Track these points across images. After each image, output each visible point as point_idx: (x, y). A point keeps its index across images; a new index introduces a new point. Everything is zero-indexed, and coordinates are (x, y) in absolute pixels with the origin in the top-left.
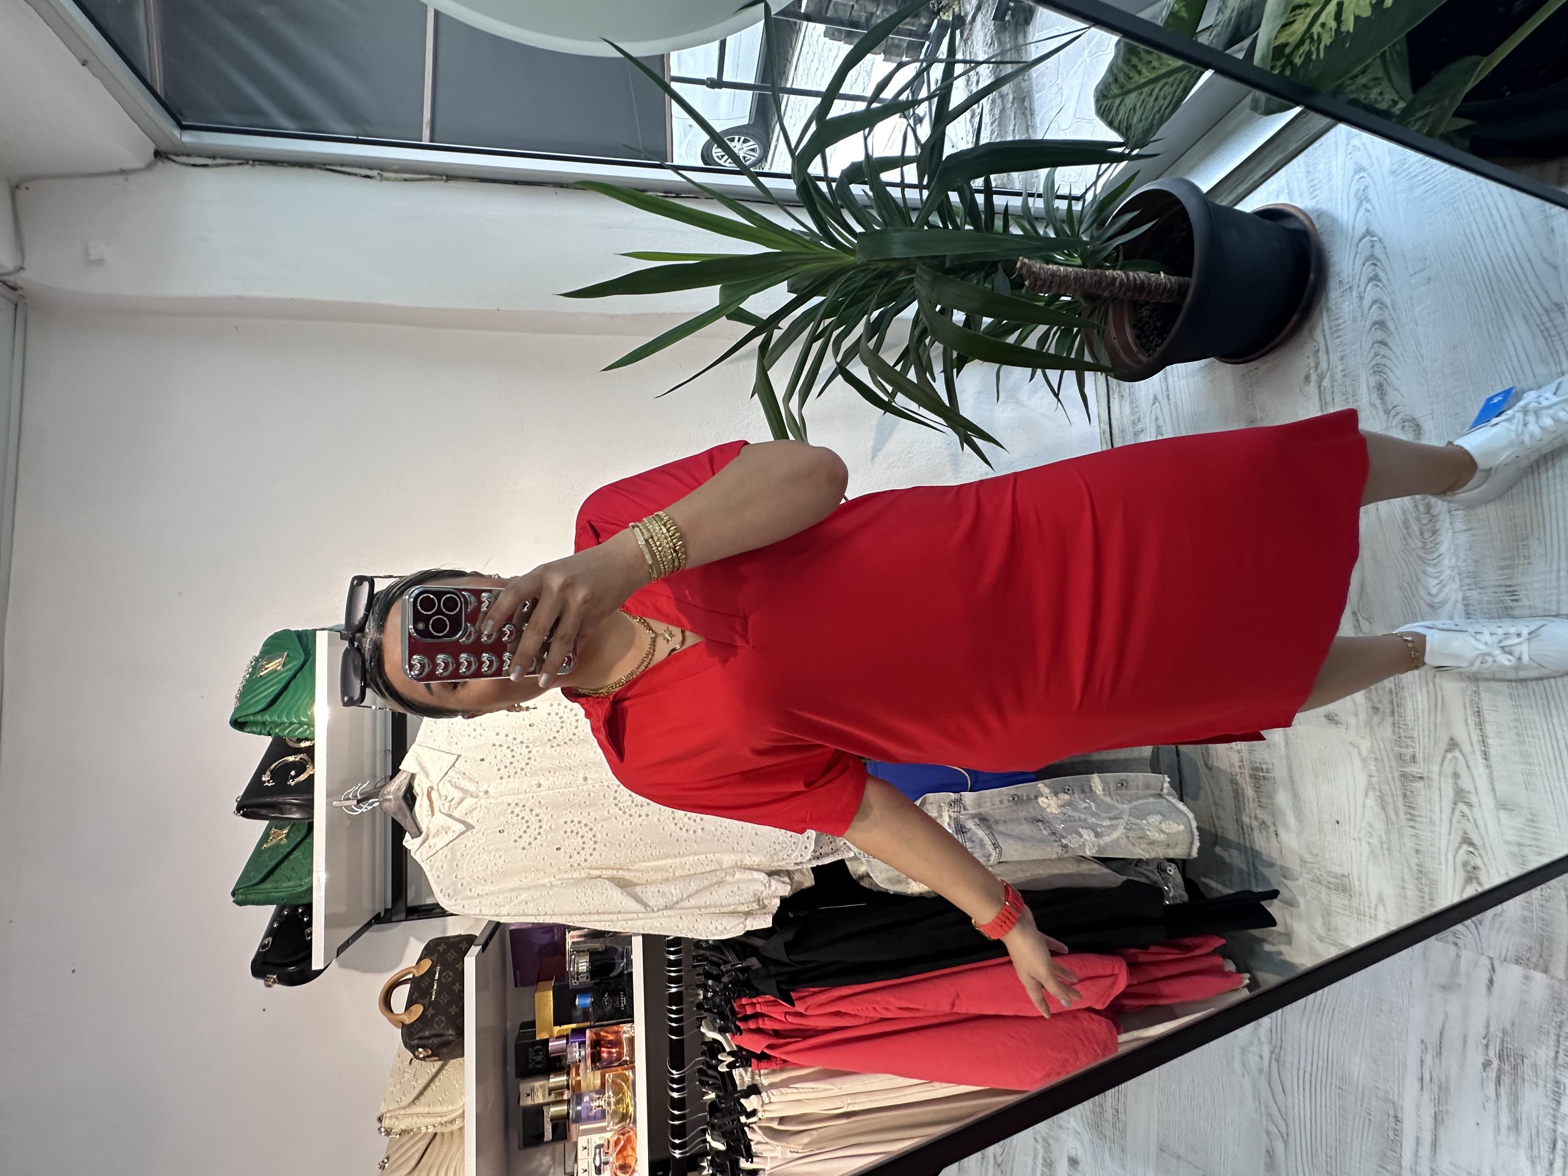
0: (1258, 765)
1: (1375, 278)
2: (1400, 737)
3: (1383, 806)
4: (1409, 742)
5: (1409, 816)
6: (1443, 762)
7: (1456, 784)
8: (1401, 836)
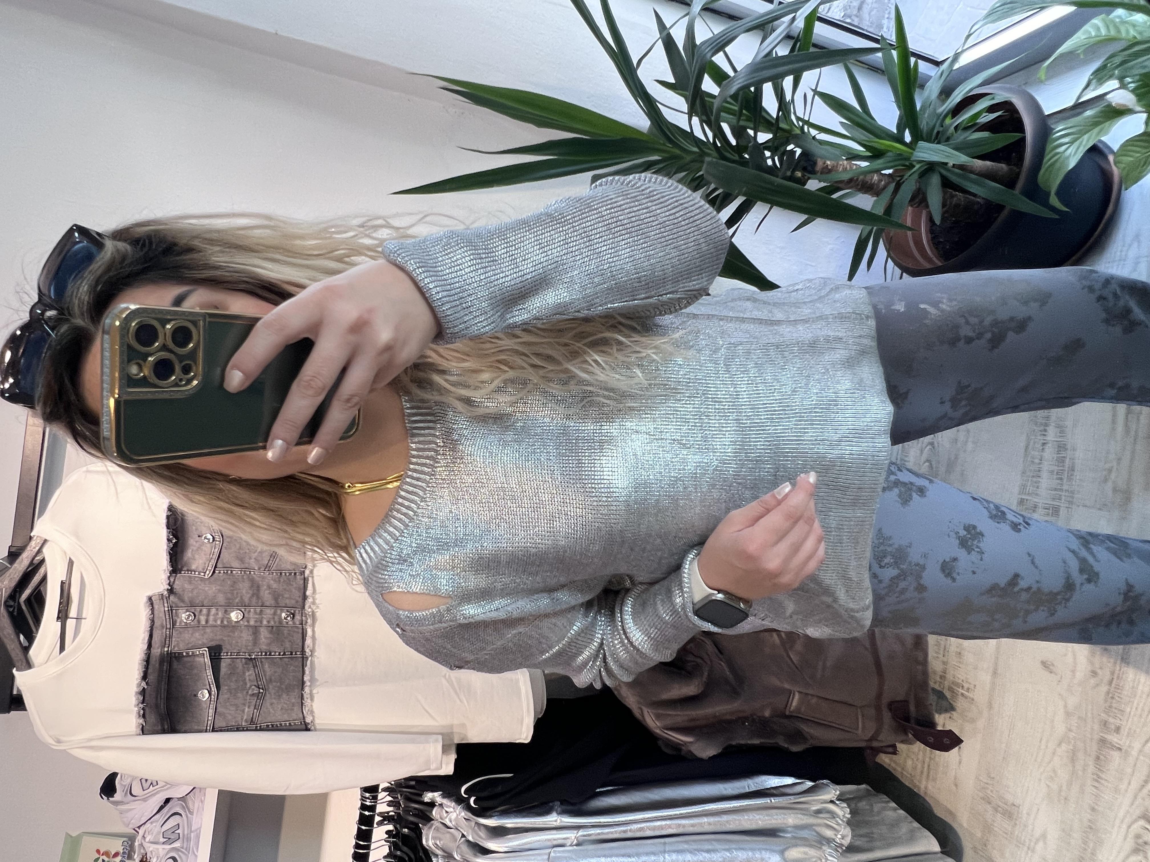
0: (960, 681)
3: (1073, 760)
4: (1118, 714)
5: (1095, 777)
6: (1146, 743)
8: (1082, 791)
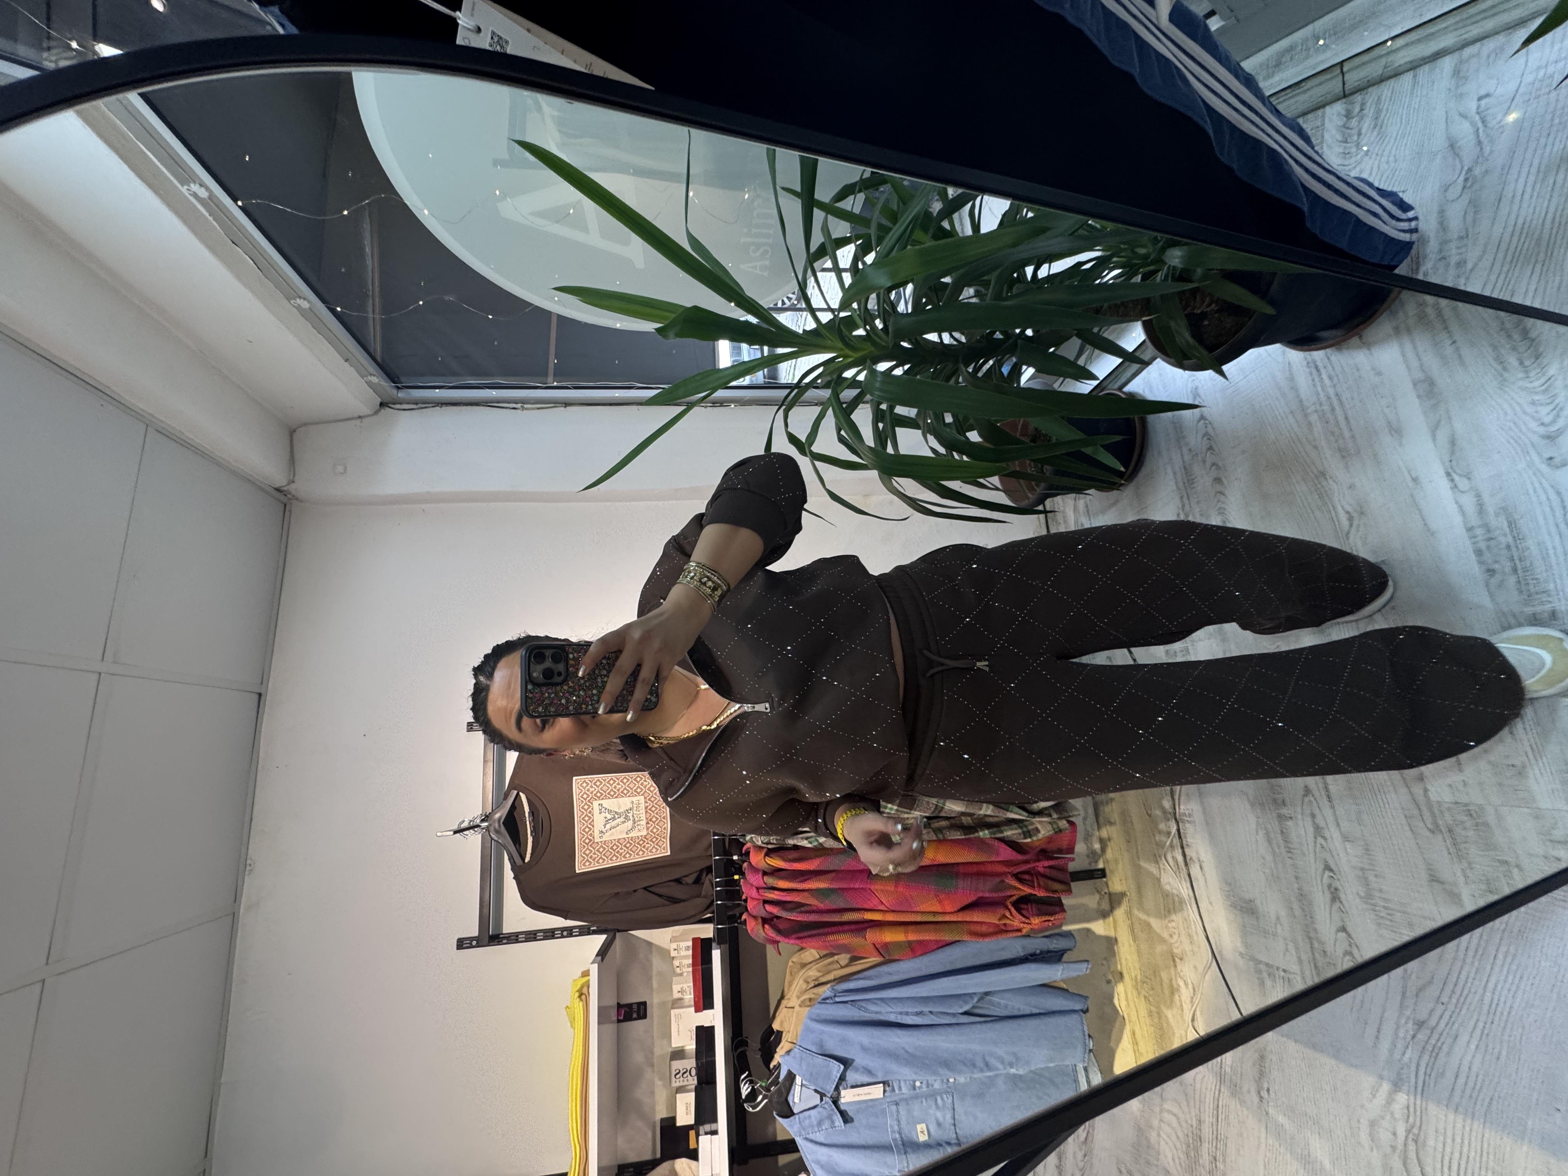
3: (1269, 841)
5: (1287, 849)
6: (1303, 804)
7: (1314, 822)
8: (1284, 866)
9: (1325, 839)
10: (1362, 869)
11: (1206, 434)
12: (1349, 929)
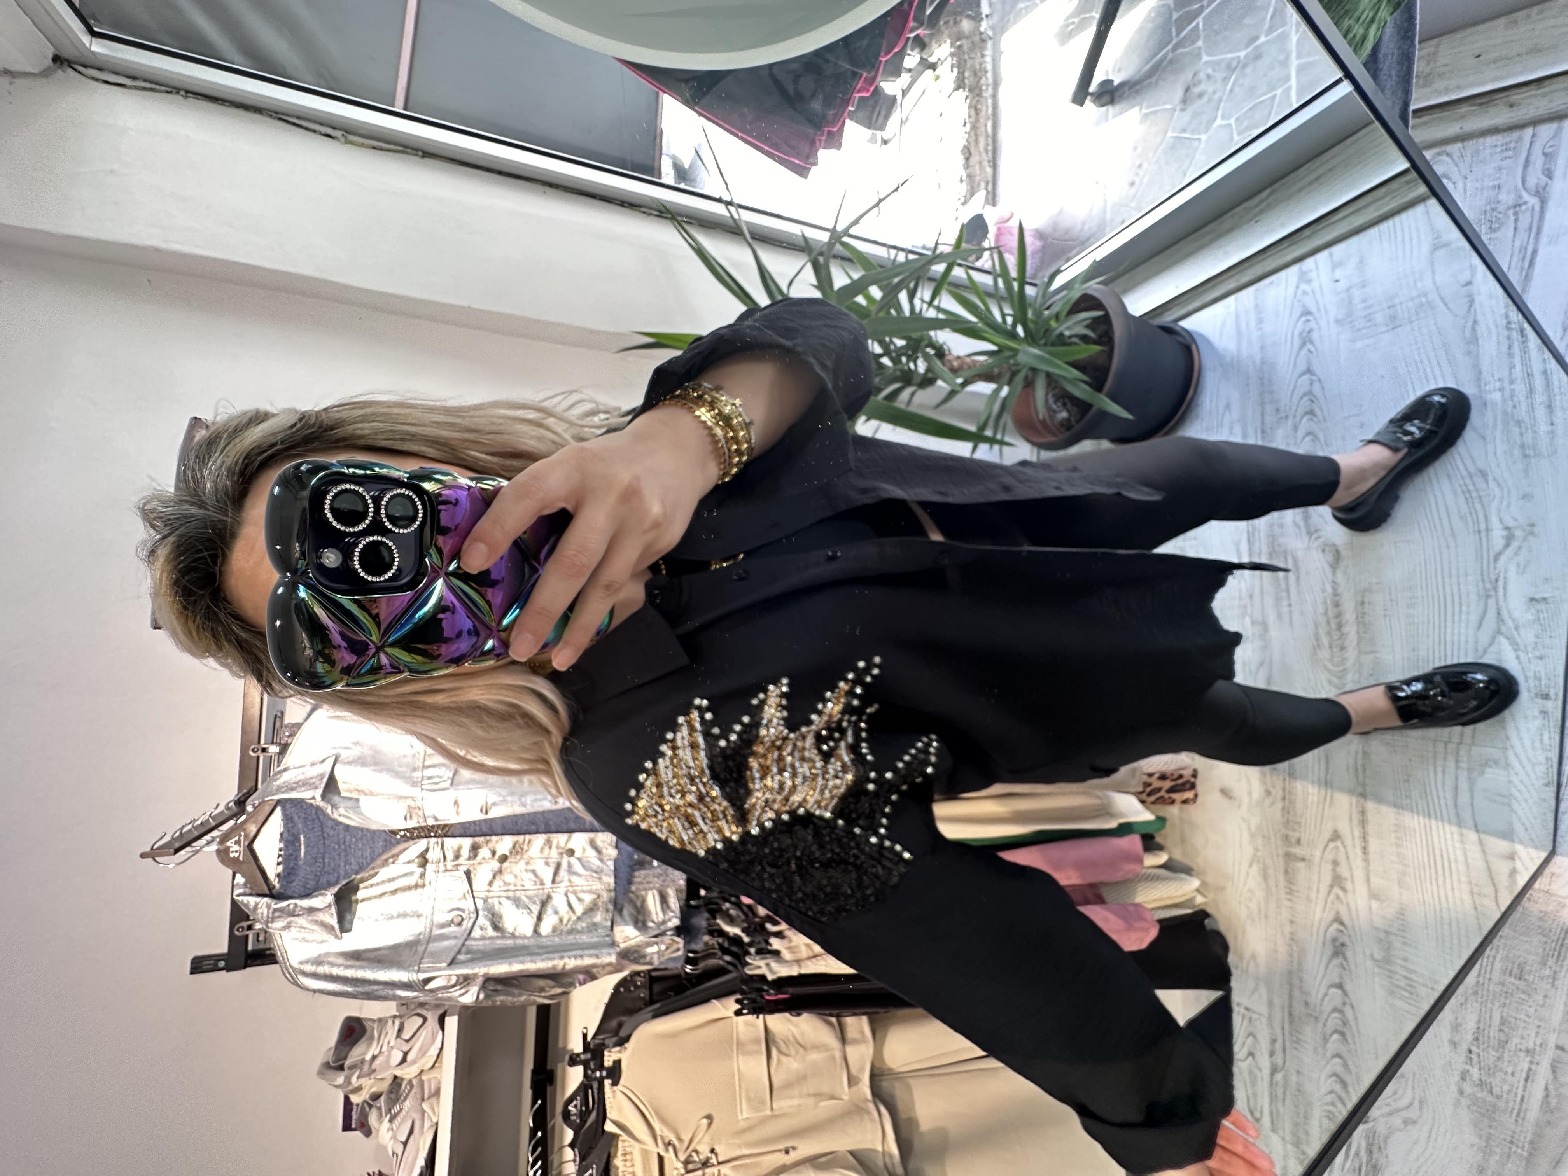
1: (1311, 412)
2: (1288, 821)
3: (1265, 877)
4: (1296, 827)
5: (1288, 891)
6: (1325, 848)
7: (1334, 870)
8: (1279, 906)
9: (1345, 890)
10: (1387, 933)
11: (1310, 393)
12: (1348, 987)
